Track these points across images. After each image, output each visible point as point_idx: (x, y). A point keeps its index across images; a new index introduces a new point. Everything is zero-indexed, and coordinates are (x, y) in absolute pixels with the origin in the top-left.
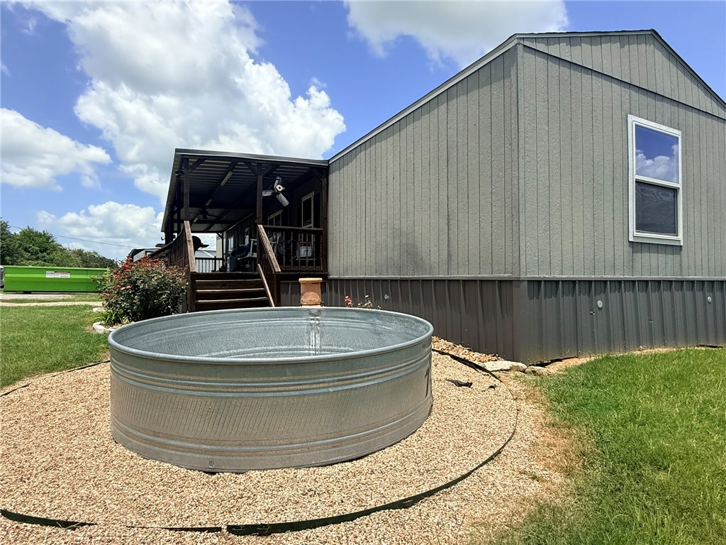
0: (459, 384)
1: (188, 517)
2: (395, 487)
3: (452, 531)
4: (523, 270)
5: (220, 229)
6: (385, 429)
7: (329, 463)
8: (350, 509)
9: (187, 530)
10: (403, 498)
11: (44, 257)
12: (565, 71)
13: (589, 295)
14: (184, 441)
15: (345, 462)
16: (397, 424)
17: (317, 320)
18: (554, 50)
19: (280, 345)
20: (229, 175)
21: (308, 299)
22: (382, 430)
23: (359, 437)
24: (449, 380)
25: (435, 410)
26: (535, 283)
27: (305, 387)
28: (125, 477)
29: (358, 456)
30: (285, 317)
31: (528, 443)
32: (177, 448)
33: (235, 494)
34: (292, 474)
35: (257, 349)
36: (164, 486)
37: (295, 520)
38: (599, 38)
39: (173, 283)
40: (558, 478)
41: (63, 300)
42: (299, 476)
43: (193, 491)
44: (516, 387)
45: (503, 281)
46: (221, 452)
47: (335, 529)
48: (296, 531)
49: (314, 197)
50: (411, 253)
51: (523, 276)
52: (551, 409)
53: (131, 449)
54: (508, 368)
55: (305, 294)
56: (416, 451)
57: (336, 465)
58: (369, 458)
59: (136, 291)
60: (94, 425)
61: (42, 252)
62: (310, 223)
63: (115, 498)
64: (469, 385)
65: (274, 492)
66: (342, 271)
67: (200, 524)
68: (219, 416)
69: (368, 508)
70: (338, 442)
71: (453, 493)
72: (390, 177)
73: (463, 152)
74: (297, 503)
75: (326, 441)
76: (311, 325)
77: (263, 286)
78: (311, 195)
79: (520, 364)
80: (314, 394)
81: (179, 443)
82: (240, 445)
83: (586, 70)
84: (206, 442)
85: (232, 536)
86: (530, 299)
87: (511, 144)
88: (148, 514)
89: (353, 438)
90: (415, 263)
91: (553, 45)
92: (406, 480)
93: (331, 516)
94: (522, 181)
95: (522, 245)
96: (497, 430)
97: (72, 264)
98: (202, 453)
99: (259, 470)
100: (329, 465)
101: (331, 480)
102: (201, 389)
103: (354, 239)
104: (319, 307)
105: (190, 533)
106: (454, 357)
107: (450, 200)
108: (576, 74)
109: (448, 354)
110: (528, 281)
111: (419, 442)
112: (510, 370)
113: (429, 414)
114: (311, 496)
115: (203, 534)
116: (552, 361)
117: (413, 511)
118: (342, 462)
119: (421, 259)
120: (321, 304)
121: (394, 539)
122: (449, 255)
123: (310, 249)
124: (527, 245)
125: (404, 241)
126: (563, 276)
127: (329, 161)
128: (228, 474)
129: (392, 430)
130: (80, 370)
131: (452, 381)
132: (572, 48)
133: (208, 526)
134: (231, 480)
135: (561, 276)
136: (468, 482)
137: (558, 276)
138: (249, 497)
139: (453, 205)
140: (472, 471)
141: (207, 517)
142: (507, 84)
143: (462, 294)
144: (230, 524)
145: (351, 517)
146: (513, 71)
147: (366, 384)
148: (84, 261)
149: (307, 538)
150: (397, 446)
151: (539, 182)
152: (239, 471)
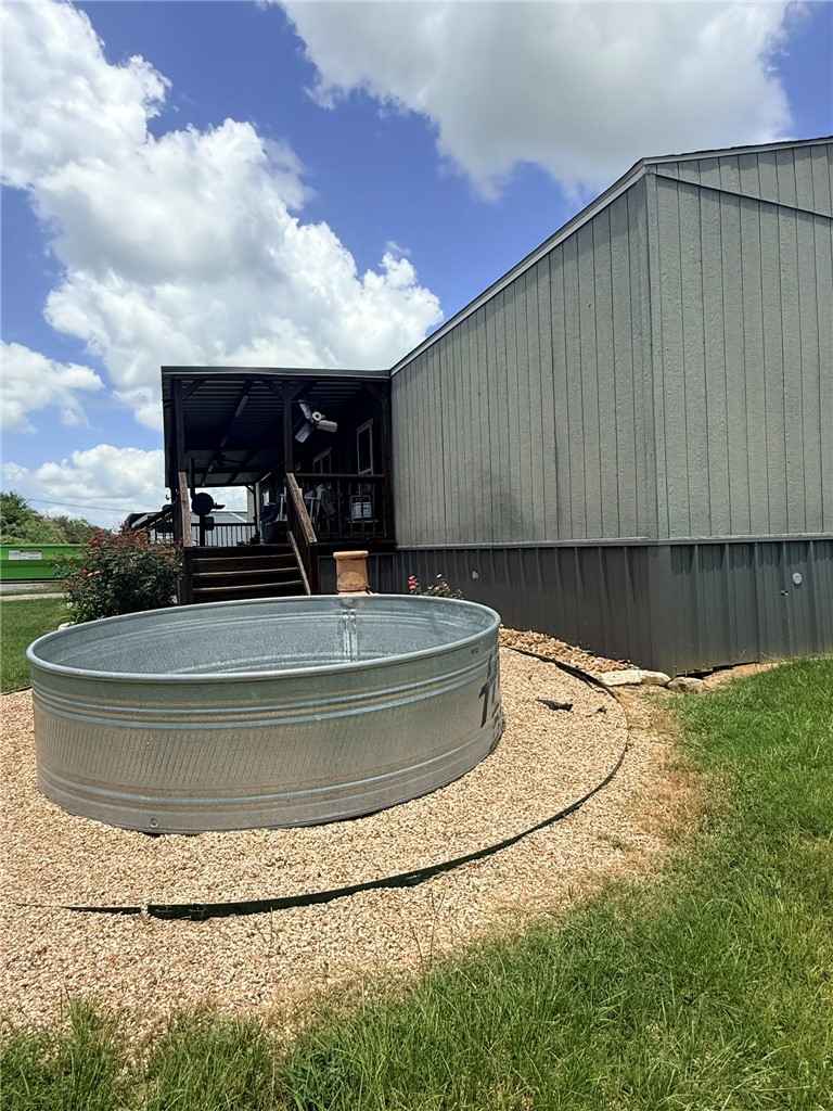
0: (554, 706)
1: (103, 894)
2: (401, 856)
3: (467, 919)
4: (663, 528)
5: (250, 480)
6: (407, 773)
7: (320, 822)
8: (326, 885)
9: (95, 910)
10: (406, 871)
11: (13, 529)
12: (730, 210)
13: (778, 566)
14: (117, 790)
15: (344, 820)
16: (428, 766)
17: (353, 613)
18: (709, 179)
19: (299, 651)
20: (246, 398)
21: (347, 582)
22: (403, 774)
23: (364, 786)
24: (541, 701)
25: (503, 743)
26: (684, 550)
27: (279, 714)
28: (36, 840)
29: (364, 812)
30: (305, 611)
31: (628, 794)
32: (111, 800)
33: (176, 863)
34: (262, 838)
35: (266, 658)
36: (85, 851)
37: (242, 900)
38: (790, 153)
39: (161, 564)
40: (655, 846)
41: (31, 592)
42: (272, 840)
43: (123, 859)
44: (639, 708)
45: (634, 547)
46: (165, 806)
47: (298, 913)
48: (244, 914)
49: (373, 427)
50: (506, 507)
51: (662, 539)
52: (682, 743)
53: (55, 802)
54: (638, 680)
55: (343, 575)
56: (452, 805)
57: (330, 825)
58: (381, 816)
59: (109, 577)
60: (18, 768)
61: (10, 523)
62: (369, 467)
63: (16, 867)
64: (567, 707)
65: (230, 862)
66: (414, 538)
67: (114, 903)
68: (161, 755)
69: (351, 885)
70: (331, 792)
71: (486, 867)
72: (474, 390)
73: (574, 351)
74: (255, 876)
75: (314, 791)
76: (344, 621)
77: (296, 565)
78: (369, 424)
79: (660, 675)
80: (293, 724)
81: (111, 794)
82: (191, 796)
83: (768, 206)
84: (145, 792)
85: (154, 919)
86: (676, 573)
87: (641, 334)
88: (55, 889)
89: (356, 787)
90: (512, 523)
91: (709, 170)
92: (420, 846)
93: (294, 895)
94: (658, 391)
95: (661, 491)
96: (584, 774)
97: (51, 539)
98: (140, 807)
99: (218, 831)
100: (320, 825)
101: (316, 845)
102: (136, 718)
103: (429, 489)
104: (364, 594)
105: (98, 915)
106: (560, 665)
107: (557, 423)
108: (749, 214)
109: (553, 661)
110: (672, 546)
111: (461, 793)
112: (642, 683)
113: (492, 750)
114: (279, 867)
115: (115, 916)
116: (716, 669)
117: (420, 891)
118: (340, 821)
119: (521, 517)
120: (367, 591)
121: (378, 928)
122: (559, 509)
123: (367, 505)
124: (670, 491)
125: (496, 489)
126: (733, 537)
127: (390, 371)
128: (175, 836)
129: (418, 776)
130: (21, 693)
131: (545, 702)
132: (743, 173)
133: (124, 906)
134: (178, 845)
135: (729, 537)
136: (513, 850)
137: (724, 537)
138: (194, 869)
139: (563, 432)
140: (524, 835)
141: (128, 894)
142: (633, 239)
143: (578, 568)
144: (153, 903)
145: (325, 897)
146: (641, 217)
147: (373, 709)
148: (69, 534)
149: (255, 925)
150: (426, 799)
151: (688, 391)
152: (191, 833)
